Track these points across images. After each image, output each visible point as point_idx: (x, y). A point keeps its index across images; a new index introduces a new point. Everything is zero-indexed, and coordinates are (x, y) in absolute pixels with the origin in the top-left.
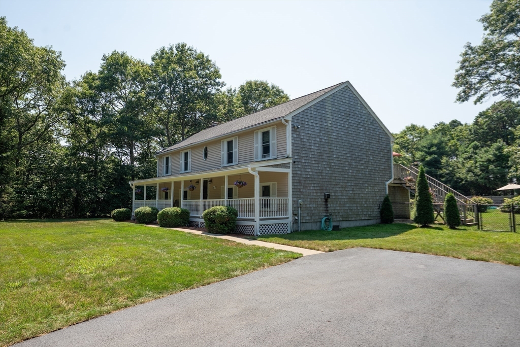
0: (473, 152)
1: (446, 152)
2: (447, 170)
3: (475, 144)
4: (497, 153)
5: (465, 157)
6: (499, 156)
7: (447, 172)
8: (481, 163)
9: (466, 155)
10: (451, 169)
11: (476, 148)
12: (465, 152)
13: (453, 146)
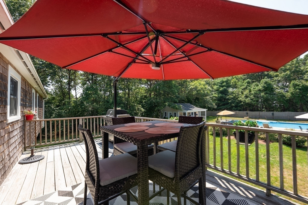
0: (247, 86)
1: (231, 85)
2: (232, 95)
3: (248, 81)
4: (265, 85)
5: (242, 88)
6: (267, 87)
7: (232, 97)
8: (255, 92)
9: (242, 87)
10: (234, 95)
11: (248, 83)
12: (242, 85)
13: (234, 82)
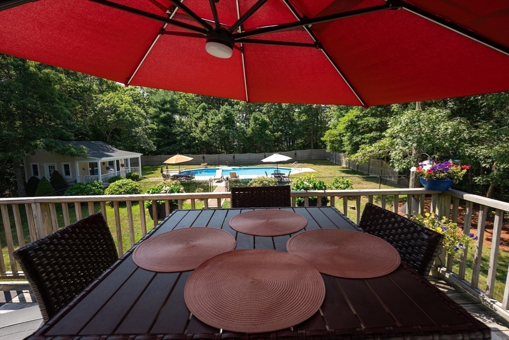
0: (203, 114)
1: (178, 110)
2: (181, 128)
3: (204, 106)
4: (226, 115)
5: (196, 117)
6: (228, 118)
7: (182, 130)
8: (214, 124)
9: (196, 115)
10: (185, 127)
11: (204, 109)
12: (196, 112)
13: (183, 105)
